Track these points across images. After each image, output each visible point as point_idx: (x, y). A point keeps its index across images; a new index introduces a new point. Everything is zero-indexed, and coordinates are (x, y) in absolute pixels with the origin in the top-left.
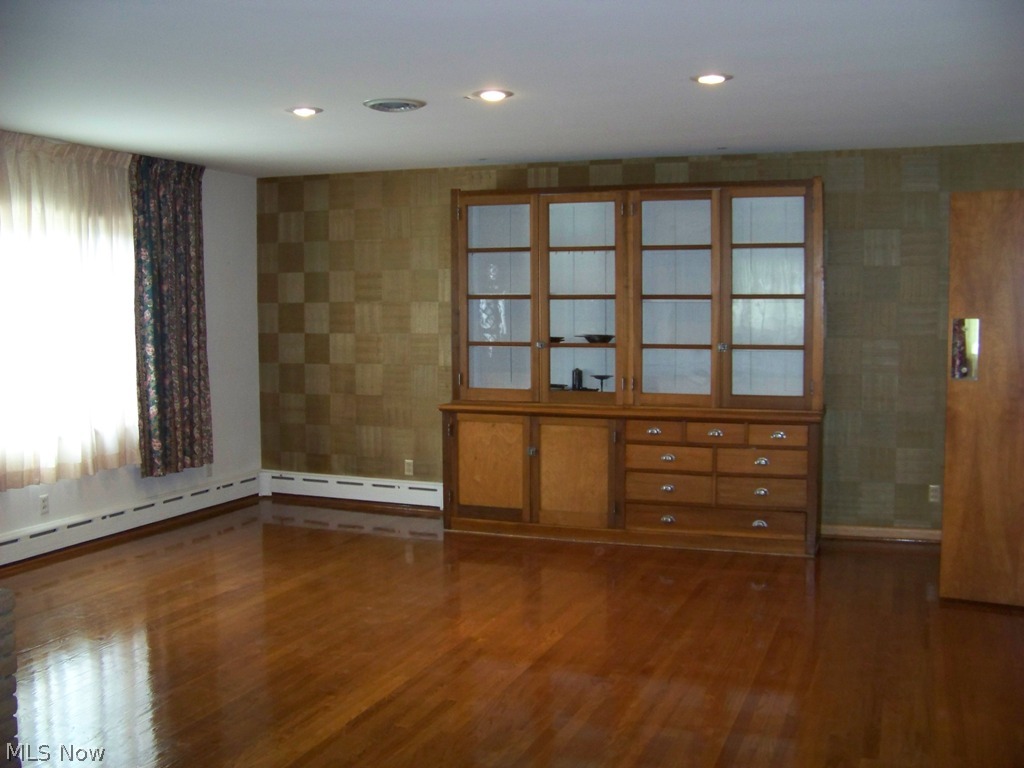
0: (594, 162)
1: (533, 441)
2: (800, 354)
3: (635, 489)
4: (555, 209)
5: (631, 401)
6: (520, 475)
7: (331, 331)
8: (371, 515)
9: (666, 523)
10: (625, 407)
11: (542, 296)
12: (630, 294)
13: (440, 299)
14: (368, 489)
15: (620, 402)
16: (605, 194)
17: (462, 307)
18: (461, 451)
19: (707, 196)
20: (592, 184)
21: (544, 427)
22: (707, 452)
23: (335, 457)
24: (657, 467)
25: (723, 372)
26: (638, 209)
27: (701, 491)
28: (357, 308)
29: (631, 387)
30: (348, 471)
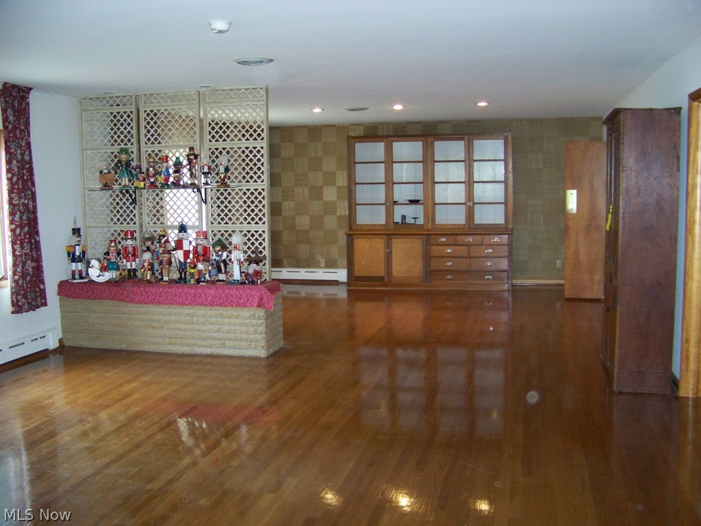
0: (409, 123)
1: (388, 246)
2: (503, 206)
3: (435, 265)
4: (395, 144)
5: (430, 227)
6: (383, 262)
7: (283, 201)
8: (305, 286)
9: (448, 279)
10: (428, 230)
11: (390, 183)
12: (429, 181)
13: (337, 184)
14: (303, 274)
15: (425, 228)
16: (418, 138)
17: (353, 189)
18: (355, 252)
19: (462, 139)
20: (409, 133)
21: (393, 240)
22: (465, 248)
23: (285, 260)
24: (443, 255)
25: (470, 214)
26: (433, 144)
27: (463, 264)
28: (296, 189)
29: (430, 221)
30: (291, 266)
